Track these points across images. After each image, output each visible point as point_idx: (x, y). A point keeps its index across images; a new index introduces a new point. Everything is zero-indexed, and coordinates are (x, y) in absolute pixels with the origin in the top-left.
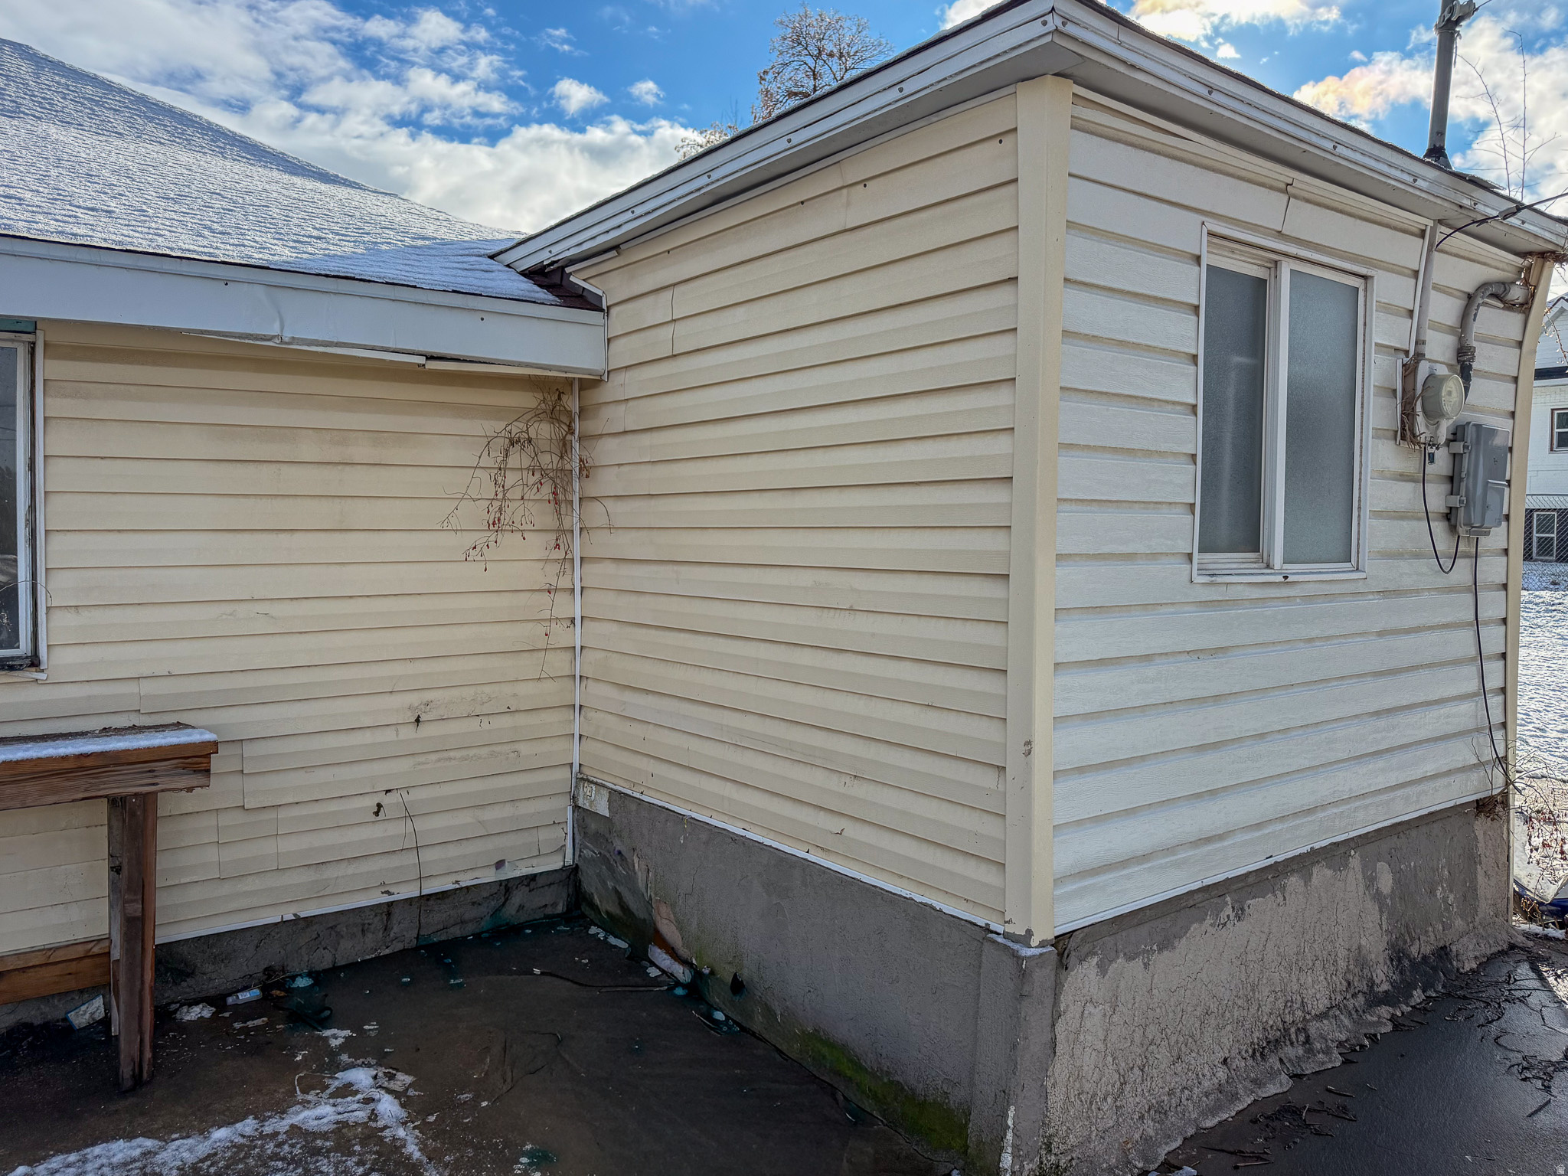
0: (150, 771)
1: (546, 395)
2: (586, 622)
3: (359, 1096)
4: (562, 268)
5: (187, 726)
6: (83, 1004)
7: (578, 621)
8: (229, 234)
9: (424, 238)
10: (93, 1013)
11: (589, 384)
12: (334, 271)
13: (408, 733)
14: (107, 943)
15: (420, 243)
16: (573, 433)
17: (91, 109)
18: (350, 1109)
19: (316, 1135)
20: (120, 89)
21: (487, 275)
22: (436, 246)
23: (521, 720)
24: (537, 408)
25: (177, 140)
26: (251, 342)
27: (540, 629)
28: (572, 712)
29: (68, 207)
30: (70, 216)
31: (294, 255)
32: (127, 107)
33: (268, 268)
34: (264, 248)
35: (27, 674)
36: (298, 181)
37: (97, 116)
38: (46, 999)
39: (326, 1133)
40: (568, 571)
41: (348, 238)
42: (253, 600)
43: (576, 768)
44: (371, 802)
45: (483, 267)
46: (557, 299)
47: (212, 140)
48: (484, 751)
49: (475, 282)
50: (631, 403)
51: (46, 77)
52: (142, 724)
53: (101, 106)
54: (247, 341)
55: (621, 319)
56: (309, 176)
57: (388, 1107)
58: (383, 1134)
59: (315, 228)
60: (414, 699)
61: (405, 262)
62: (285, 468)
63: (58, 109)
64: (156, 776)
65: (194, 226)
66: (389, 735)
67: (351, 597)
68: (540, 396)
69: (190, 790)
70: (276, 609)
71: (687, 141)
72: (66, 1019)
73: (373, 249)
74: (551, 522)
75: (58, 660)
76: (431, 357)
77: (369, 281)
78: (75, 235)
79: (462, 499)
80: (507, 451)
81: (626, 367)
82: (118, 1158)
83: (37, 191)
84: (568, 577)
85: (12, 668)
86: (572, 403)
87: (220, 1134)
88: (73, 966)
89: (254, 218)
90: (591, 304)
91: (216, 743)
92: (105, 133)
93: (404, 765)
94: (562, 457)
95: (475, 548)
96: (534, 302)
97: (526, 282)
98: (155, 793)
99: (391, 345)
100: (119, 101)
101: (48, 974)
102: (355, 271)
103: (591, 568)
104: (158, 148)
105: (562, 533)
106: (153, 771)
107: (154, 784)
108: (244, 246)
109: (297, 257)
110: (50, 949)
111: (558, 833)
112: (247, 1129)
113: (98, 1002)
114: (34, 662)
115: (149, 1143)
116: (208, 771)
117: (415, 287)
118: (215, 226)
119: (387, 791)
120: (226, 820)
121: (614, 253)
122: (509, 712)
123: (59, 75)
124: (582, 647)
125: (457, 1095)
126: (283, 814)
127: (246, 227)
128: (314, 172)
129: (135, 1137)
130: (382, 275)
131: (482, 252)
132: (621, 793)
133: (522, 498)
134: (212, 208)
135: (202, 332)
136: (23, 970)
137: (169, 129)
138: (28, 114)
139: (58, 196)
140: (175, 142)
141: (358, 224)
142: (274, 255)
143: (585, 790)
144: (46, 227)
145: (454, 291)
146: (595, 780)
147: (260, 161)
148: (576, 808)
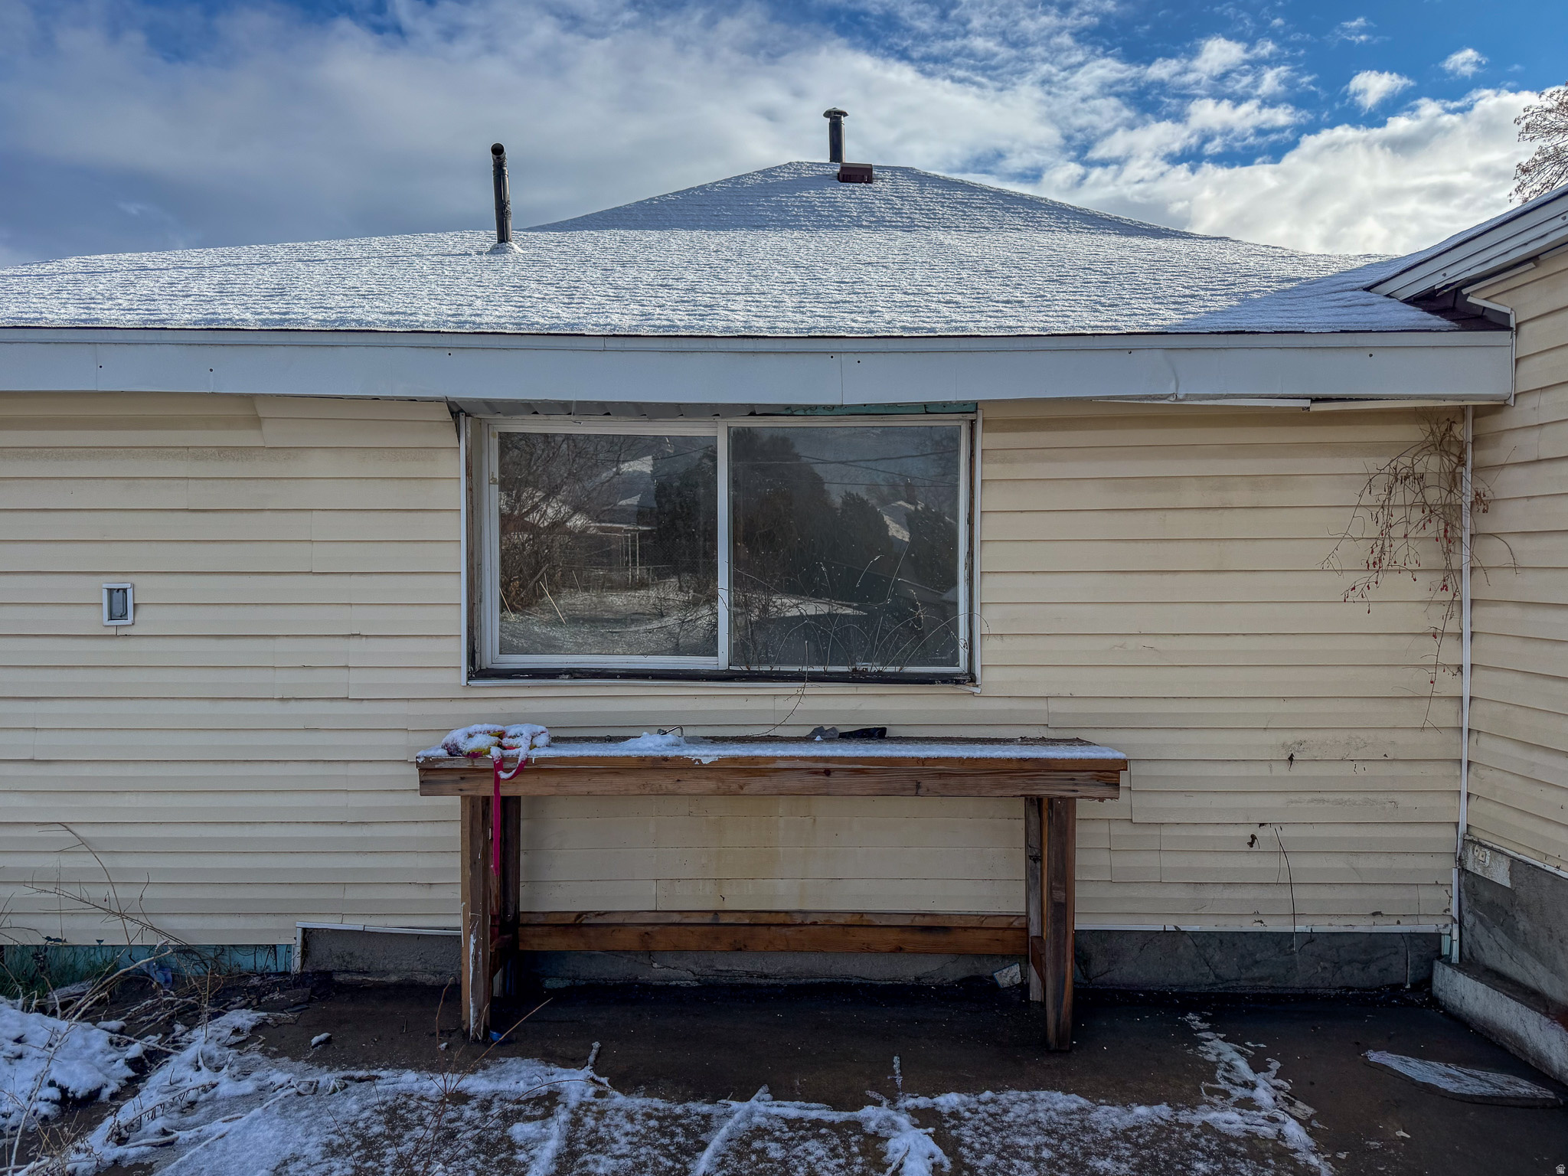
0: (1071, 779)
1: (1435, 427)
2: (1478, 672)
3: (1263, 1113)
4: (1458, 290)
5: (1089, 743)
6: (1005, 968)
7: (1467, 669)
8: (1117, 305)
9: (1290, 280)
10: (1012, 978)
11: (1490, 410)
12: (1224, 327)
13: (1282, 770)
14: (1023, 920)
15: (1288, 286)
16: (1464, 465)
17: (963, 211)
18: (1256, 1122)
19: (1229, 1138)
20: (981, 189)
21: (1368, 309)
22: (1305, 287)
23: (1400, 769)
24: (1424, 442)
25: (1030, 224)
26: (1149, 402)
27: (1425, 676)
28: (1458, 766)
29: (990, 303)
30: (997, 311)
31: (1181, 317)
32: (989, 203)
33: (1166, 333)
34: (1153, 314)
35: (967, 688)
36: (1136, 241)
37: (968, 216)
38: (978, 956)
39: (1238, 1138)
40: (1456, 615)
41: (1219, 292)
42: (1140, 634)
43: (1462, 828)
44: (1245, 833)
45: (1362, 301)
46: (1453, 324)
47: (1057, 218)
48: (1359, 798)
49: (1360, 318)
50: (1547, 429)
51: (929, 190)
52: (1049, 737)
53: (970, 206)
54: (1145, 402)
55: (1532, 337)
56: (1142, 235)
57: (1294, 1131)
58: (1295, 1156)
59: (1184, 287)
60: (1289, 737)
61: (1282, 308)
62: (1170, 515)
63: (941, 216)
64: (1076, 784)
65: (1087, 303)
66: (1263, 770)
67: (1228, 635)
68: (1427, 427)
69: (1102, 800)
70: (1160, 644)
71: (1531, 110)
72: (992, 978)
73: (1245, 299)
74: (1436, 560)
75: (988, 677)
76: (1316, 400)
77: (1259, 333)
78: (1010, 327)
79: (1343, 538)
80: (1391, 488)
81: (1541, 389)
82: (1060, 1106)
83: (963, 293)
84: (1455, 620)
85: (958, 682)
86: (1464, 432)
87: (1141, 1110)
88: (1000, 934)
89: (1130, 287)
90: (1495, 324)
91: (1125, 762)
92: (977, 230)
93: (1279, 801)
94: (1450, 491)
95: (1354, 588)
96: (1430, 331)
97: (1414, 311)
98: (1074, 798)
99: (1278, 392)
100: (982, 199)
101: (983, 936)
102: (1243, 325)
103: (1481, 611)
104: (1017, 235)
105: (1451, 573)
106: (1074, 779)
107: (1074, 791)
108: (1136, 315)
109: (1184, 319)
110: (983, 916)
111: (1441, 895)
112: (1163, 1113)
113: (1016, 969)
114: (973, 680)
115: (1083, 1101)
116: (1118, 785)
117: (1303, 332)
118: (1103, 300)
119: (1261, 825)
120: (1117, 829)
121: (1531, 265)
122: (1386, 760)
123: (936, 187)
124: (1471, 698)
125: (1365, 1140)
126: (1166, 832)
127: (1128, 296)
128: (1146, 230)
129: (1071, 1093)
130: (1268, 325)
131: (1356, 285)
132: (1527, 864)
133: (1406, 536)
134: (1090, 283)
135: (1109, 398)
136: (965, 929)
137: (1022, 215)
138: (920, 226)
139: (980, 296)
140: (1028, 226)
141: (1219, 275)
142: (1165, 319)
143: (1476, 854)
144: (986, 325)
145: (1342, 332)
146: (1490, 845)
147: (1099, 228)
148: (1463, 871)
